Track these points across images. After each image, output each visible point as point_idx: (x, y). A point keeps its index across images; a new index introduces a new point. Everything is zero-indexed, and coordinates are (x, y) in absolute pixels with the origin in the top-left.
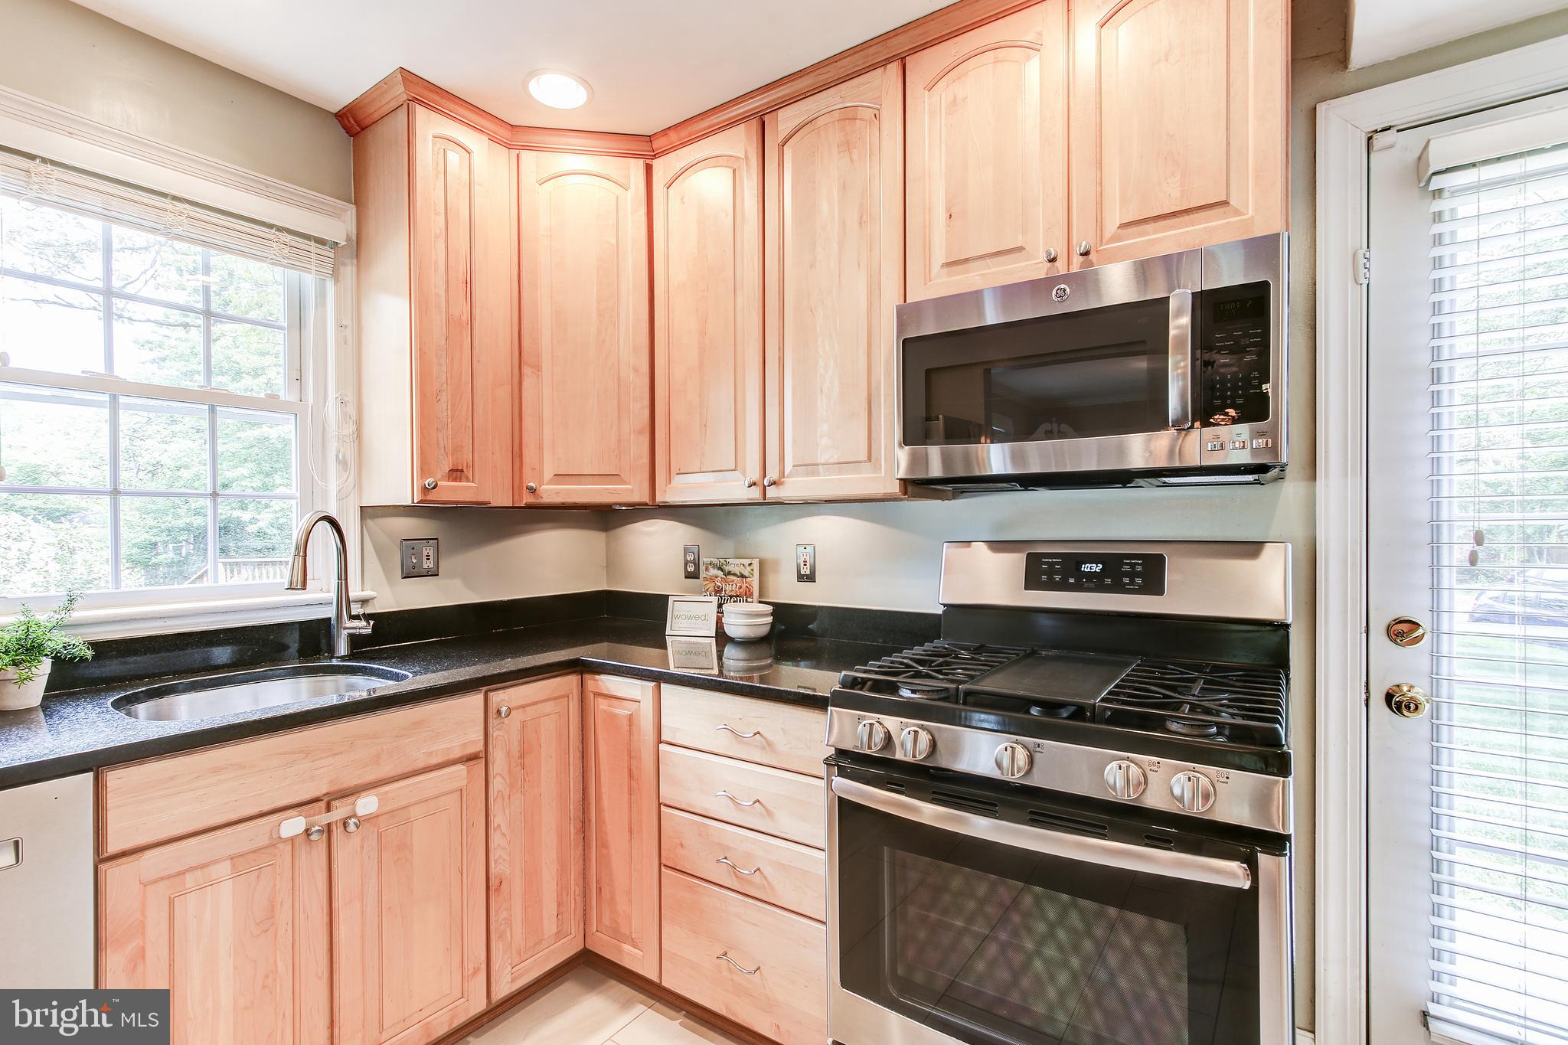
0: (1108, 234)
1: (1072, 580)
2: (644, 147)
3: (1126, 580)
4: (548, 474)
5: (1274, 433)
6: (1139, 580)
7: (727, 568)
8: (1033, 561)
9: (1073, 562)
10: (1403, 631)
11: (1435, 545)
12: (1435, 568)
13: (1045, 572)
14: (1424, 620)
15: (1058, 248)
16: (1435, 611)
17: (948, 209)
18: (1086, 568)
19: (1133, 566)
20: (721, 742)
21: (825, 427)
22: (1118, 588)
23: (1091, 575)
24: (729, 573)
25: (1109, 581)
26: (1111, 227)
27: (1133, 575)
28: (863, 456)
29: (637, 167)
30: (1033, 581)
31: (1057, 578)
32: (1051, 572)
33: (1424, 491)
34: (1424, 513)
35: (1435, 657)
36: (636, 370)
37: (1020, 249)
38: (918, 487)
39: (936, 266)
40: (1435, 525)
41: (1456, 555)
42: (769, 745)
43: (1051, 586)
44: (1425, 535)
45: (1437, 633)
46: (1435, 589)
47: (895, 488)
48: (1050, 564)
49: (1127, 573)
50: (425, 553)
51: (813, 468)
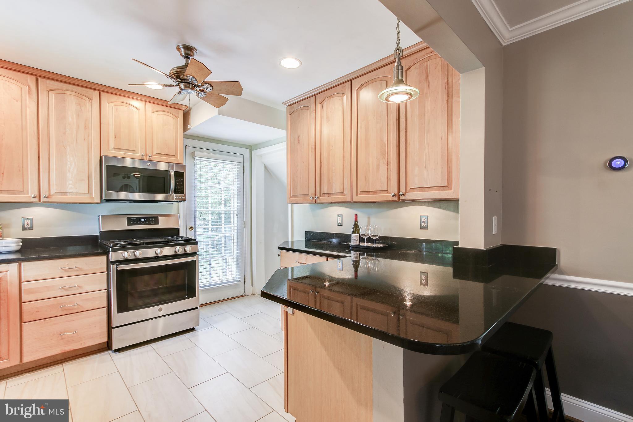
1: (139, 223)
3: (151, 222)
5: (185, 197)
6: (154, 222)
8: (129, 219)
9: (139, 219)
10: (191, 228)
11: (195, 214)
12: (195, 218)
13: (132, 221)
14: (193, 226)
16: (195, 224)
17: (115, 135)
18: (142, 220)
19: (152, 219)
20: (60, 273)
21: (70, 182)
22: (149, 224)
23: (143, 222)
25: (147, 222)
27: (152, 221)
30: (129, 224)
31: (135, 222)
33: (193, 206)
34: (193, 209)
35: (195, 231)
37: (135, 151)
39: (111, 148)
40: (195, 211)
41: (198, 216)
42: (81, 269)
43: (134, 224)
44: (193, 213)
45: (195, 228)
46: (195, 221)
48: (133, 220)
49: (151, 221)
51: (65, 193)
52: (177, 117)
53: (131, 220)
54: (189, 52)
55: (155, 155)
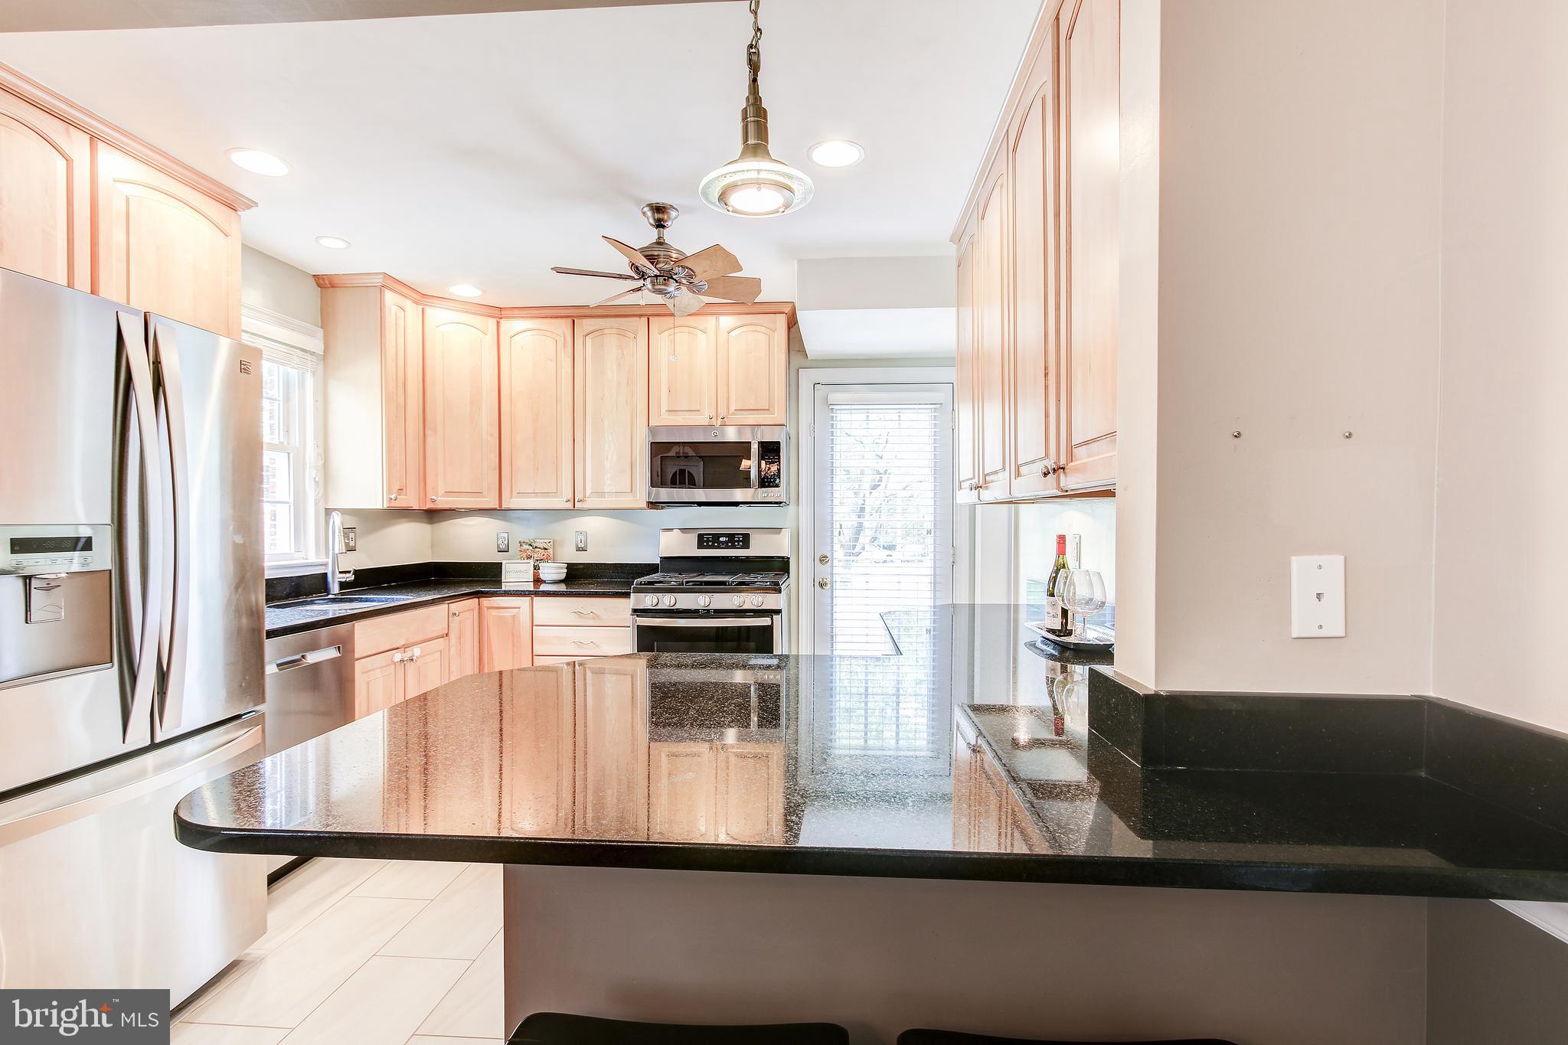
0: (731, 412)
1: (716, 544)
2: (497, 312)
3: (736, 543)
4: (441, 491)
6: (741, 543)
7: (535, 545)
8: (700, 537)
9: (716, 537)
10: (824, 559)
11: (832, 529)
12: (831, 537)
14: (828, 555)
15: (713, 414)
16: (832, 552)
18: (721, 539)
19: (739, 538)
20: (573, 619)
21: (609, 475)
22: (734, 547)
23: (723, 542)
24: (536, 547)
25: (730, 544)
26: (732, 409)
27: (739, 541)
28: (629, 491)
29: (492, 323)
30: (700, 546)
31: (710, 543)
32: (708, 541)
36: (492, 435)
37: (699, 411)
38: (653, 505)
39: (663, 410)
40: (832, 522)
42: (597, 617)
43: (708, 547)
45: (832, 559)
46: (831, 544)
47: (644, 505)
48: (707, 538)
49: (736, 541)
50: (351, 537)
51: (601, 494)
52: (774, 331)
53: (703, 541)
54: (660, 216)
55: (733, 414)
